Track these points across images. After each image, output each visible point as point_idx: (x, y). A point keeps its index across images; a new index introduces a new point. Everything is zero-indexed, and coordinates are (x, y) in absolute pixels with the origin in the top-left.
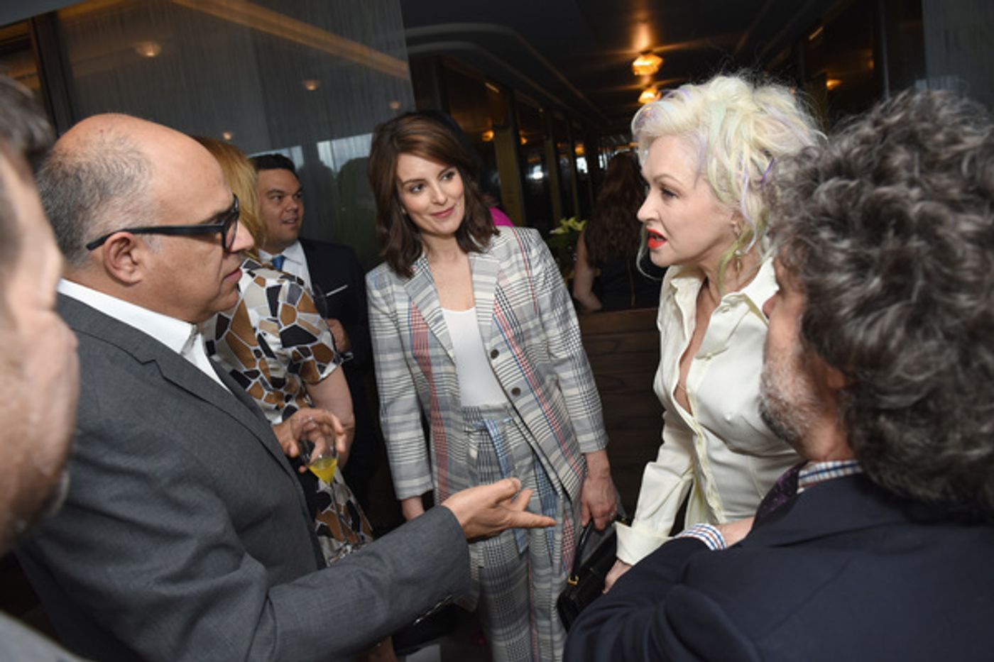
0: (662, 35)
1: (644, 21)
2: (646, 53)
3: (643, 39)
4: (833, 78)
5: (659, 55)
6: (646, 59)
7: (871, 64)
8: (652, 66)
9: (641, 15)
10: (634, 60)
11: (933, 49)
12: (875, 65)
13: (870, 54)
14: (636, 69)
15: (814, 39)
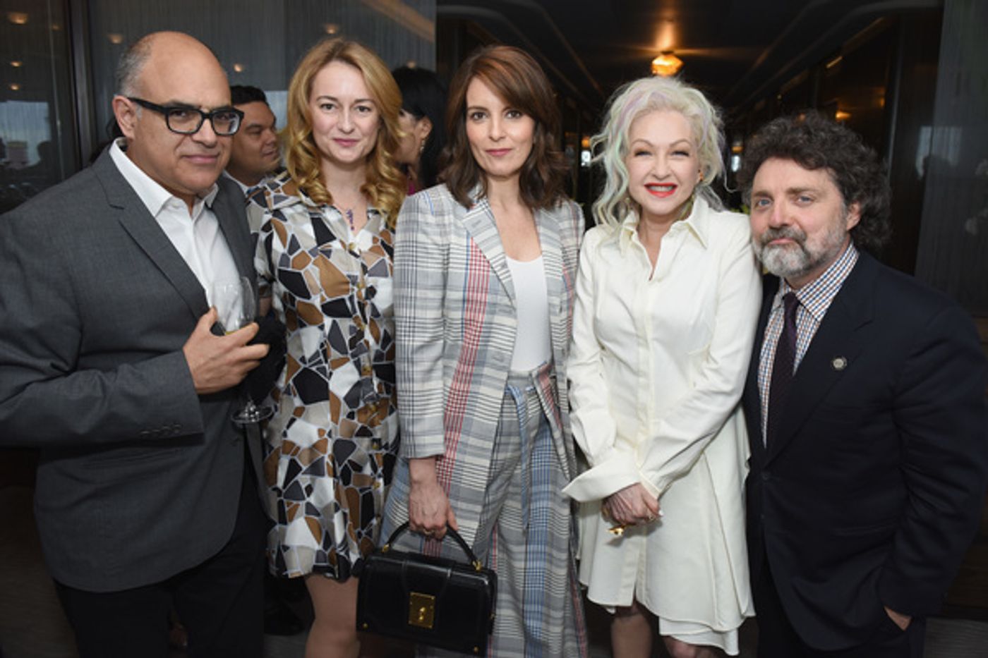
0: (686, 38)
1: (671, 21)
2: (667, 53)
3: (666, 38)
4: (844, 111)
5: (679, 57)
6: (665, 59)
7: (882, 102)
8: (671, 66)
9: (669, 13)
10: (654, 58)
11: (944, 98)
12: (886, 103)
13: (882, 92)
14: (655, 67)
15: (832, 67)
